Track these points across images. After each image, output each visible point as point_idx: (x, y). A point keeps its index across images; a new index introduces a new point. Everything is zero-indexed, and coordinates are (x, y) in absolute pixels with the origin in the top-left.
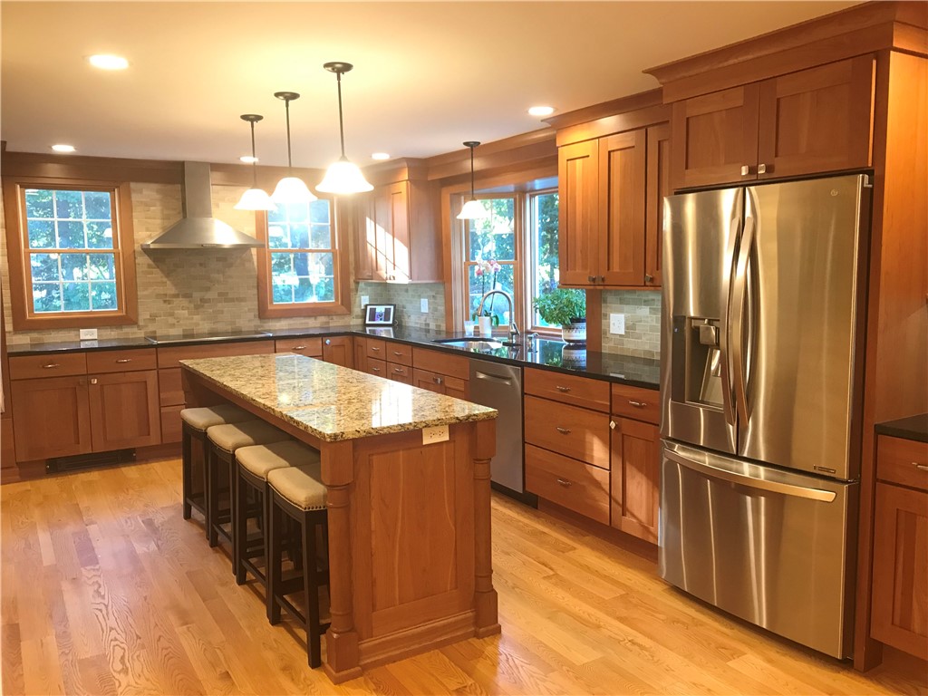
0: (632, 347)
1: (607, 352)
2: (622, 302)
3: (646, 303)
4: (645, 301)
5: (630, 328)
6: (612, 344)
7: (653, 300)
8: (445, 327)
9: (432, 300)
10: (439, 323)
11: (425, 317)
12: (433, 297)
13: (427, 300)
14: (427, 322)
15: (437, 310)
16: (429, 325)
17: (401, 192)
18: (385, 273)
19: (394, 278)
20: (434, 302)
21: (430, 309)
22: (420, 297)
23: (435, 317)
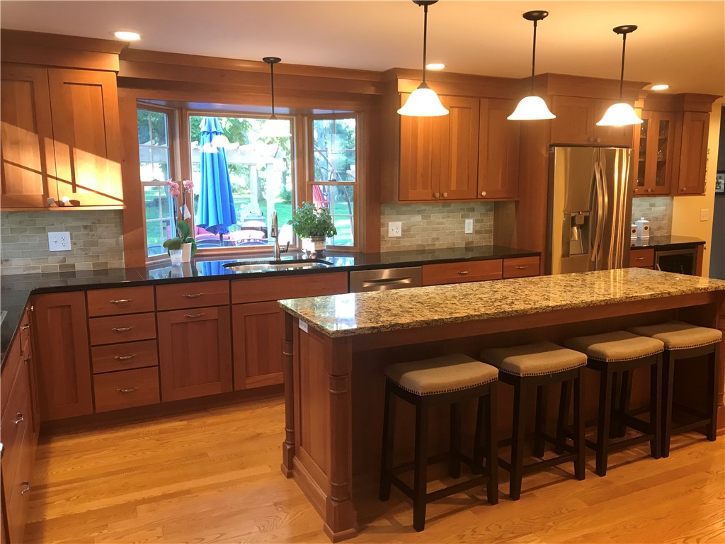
0: (408, 244)
1: (385, 251)
2: (398, 213)
3: (419, 212)
4: (418, 211)
5: (406, 231)
6: (389, 245)
7: (425, 210)
8: (122, 264)
9: (83, 232)
10: (102, 260)
11: (61, 257)
12: (86, 227)
13: (69, 233)
14: (67, 263)
15: (96, 244)
16: (73, 266)
17: (101, 85)
18: (41, 198)
19: (76, 203)
20: (88, 235)
21: (74, 244)
22: (44, 230)
23: (90, 254)
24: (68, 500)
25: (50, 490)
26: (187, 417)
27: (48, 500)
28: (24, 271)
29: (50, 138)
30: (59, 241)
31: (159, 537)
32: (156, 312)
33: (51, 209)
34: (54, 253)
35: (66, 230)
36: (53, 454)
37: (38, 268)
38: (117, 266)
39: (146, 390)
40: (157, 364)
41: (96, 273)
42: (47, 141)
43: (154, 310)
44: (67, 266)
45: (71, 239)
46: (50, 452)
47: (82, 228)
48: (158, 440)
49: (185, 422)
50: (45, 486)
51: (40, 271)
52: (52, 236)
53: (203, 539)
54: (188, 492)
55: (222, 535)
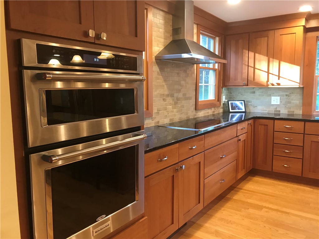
8: (300, 112)
9: (285, 97)
10: (292, 110)
11: (275, 107)
12: (286, 95)
13: (279, 97)
14: (277, 110)
15: (290, 103)
16: (280, 111)
17: (295, 33)
18: (266, 82)
19: (279, 84)
20: (287, 98)
21: (281, 102)
22: (270, 95)
23: (287, 107)
24: (244, 196)
25: (242, 190)
26: (313, 187)
27: (239, 193)
28: (262, 111)
29: (272, 58)
30: (276, 100)
31: (262, 221)
32: (304, 134)
33: (269, 86)
34: (273, 105)
35: (278, 96)
36: (252, 181)
37: (266, 110)
38: (298, 113)
39: (295, 168)
40: (302, 158)
41: (288, 115)
42: (271, 59)
43: (303, 133)
44: (277, 111)
45: (280, 100)
46: (251, 180)
47: (285, 95)
48: (293, 191)
49: (312, 189)
50: (241, 189)
51: (267, 112)
52: (273, 98)
53: (278, 231)
54: (288, 213)
55: (287, 234)
